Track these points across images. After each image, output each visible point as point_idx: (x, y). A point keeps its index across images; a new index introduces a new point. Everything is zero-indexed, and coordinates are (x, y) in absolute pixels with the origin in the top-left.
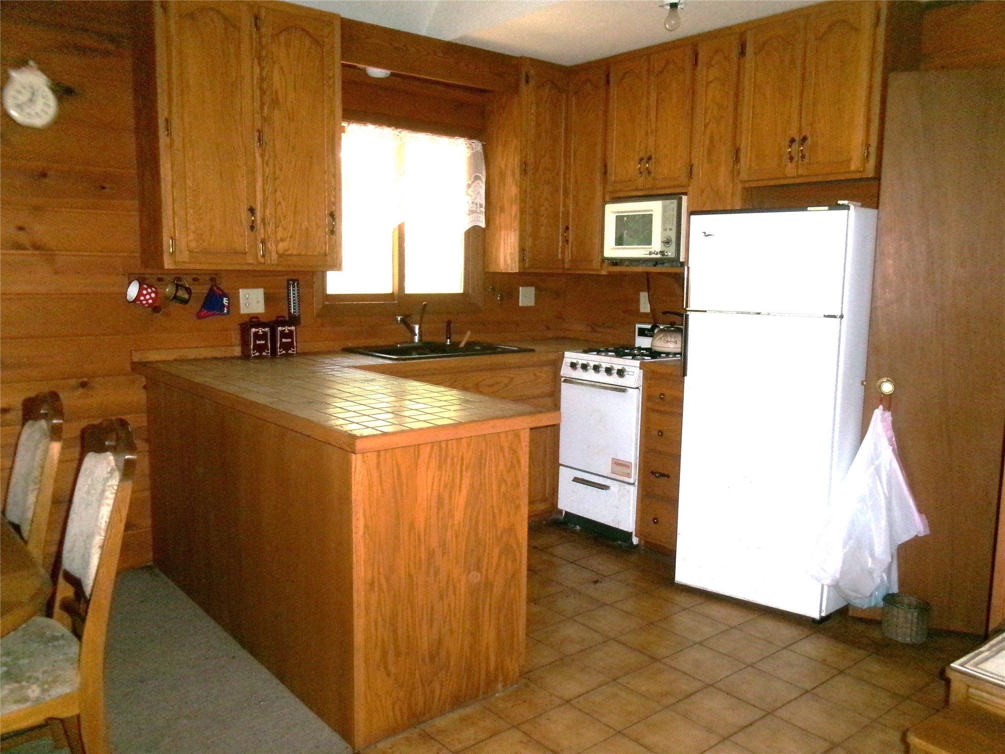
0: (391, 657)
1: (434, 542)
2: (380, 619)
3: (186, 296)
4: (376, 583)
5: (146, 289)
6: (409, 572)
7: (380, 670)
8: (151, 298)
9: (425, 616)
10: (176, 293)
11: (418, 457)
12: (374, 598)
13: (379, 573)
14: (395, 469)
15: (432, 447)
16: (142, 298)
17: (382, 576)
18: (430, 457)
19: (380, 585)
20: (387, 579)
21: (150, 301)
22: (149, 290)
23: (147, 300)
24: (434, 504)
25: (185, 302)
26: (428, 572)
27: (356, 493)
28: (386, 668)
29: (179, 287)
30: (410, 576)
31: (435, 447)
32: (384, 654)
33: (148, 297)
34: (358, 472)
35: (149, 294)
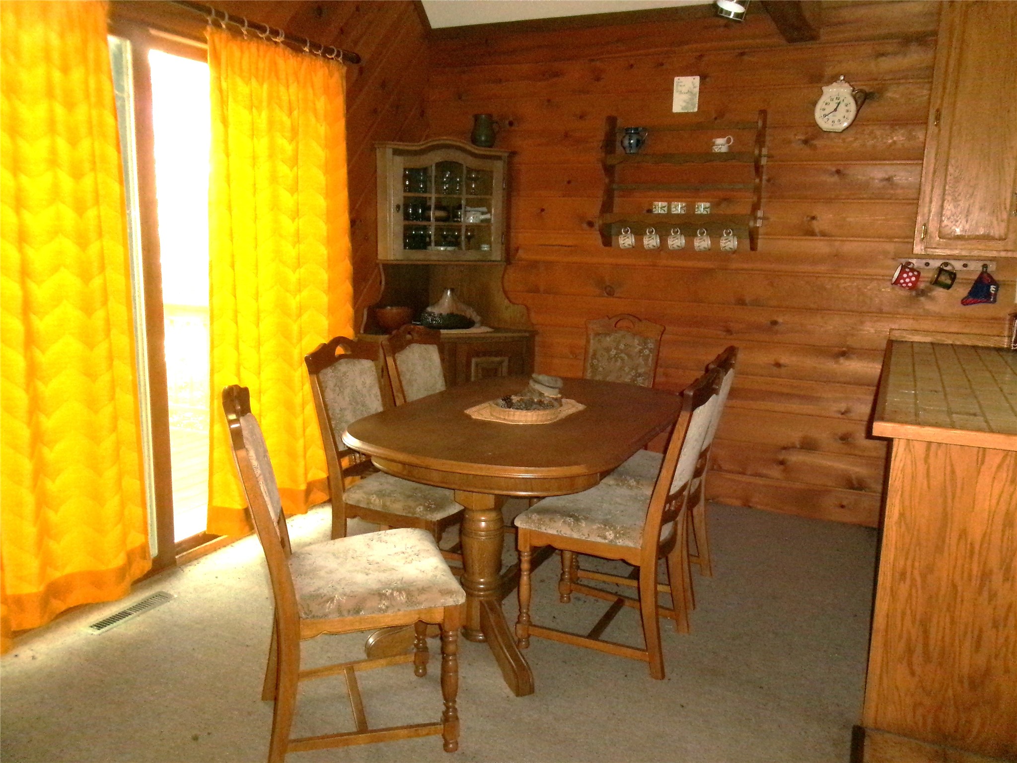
0: (917, 659)
1: (994, 562)
2: (908, 612)
3: (949, 282)
4: (908, 575)
5: (907, 273)
6: (953, 581)
7: (901, 663)
8: (911, 282)
9: (969, 635)
10: (938, 277)
11: (983, 462)
12: (903, 589)
13: (913, 566)
14: (948, 468)
15: (1005, 457)
16: (902, 281)
17: (916, 572)
18: (1000, 466)
19: (913, 580)
20: (924, 577)
21: (910, 285)
22: (911, 274)
23: (907, 283)
24: (999, 520)
25: (948, 287)
26: (980, 592)
27: (894, 479)
28: (910, 664)
29: (943, 272)
30: (955, 586)
31: (1009, 458)
32: (910, 651)
33: (907, 280)
34: (898, 459)
35: (910, 277)
